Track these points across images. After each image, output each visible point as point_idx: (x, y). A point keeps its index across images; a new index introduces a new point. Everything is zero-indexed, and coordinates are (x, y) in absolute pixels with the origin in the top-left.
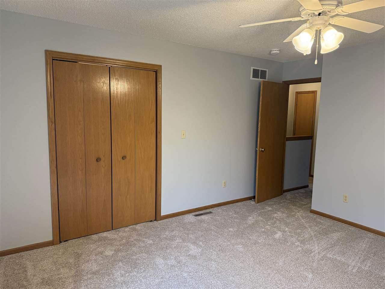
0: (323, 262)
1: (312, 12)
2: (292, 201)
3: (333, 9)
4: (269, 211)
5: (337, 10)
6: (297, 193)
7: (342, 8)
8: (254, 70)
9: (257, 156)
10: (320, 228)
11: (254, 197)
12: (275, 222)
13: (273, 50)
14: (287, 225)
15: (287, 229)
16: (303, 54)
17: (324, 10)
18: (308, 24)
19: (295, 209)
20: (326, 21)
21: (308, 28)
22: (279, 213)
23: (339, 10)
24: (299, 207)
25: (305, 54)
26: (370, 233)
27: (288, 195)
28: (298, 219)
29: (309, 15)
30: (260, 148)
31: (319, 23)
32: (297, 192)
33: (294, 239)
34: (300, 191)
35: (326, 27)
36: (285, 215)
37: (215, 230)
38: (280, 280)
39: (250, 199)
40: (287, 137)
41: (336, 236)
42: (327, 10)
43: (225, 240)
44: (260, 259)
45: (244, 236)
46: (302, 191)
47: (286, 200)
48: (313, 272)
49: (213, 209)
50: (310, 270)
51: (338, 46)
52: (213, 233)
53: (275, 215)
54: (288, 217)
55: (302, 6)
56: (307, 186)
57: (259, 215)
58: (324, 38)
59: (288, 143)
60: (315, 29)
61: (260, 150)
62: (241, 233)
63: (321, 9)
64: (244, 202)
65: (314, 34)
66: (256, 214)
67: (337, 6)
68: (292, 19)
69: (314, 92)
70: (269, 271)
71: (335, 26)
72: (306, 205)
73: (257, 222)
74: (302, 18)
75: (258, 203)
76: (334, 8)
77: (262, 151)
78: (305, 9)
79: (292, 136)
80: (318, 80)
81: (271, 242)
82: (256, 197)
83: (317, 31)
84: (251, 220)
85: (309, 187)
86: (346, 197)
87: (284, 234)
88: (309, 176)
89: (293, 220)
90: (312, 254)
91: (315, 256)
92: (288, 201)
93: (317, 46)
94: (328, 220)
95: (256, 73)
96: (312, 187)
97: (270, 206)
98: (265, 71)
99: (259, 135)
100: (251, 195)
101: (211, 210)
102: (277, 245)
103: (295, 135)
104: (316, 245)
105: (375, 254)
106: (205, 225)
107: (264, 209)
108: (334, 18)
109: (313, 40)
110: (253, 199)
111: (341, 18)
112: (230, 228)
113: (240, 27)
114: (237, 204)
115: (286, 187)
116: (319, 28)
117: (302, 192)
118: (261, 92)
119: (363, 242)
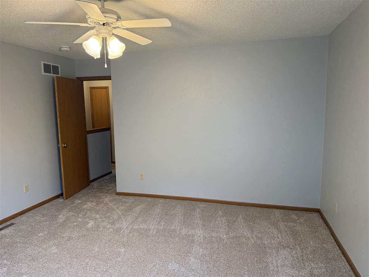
0: (131, 235)
1: (96, 21)
2: (99, 189)
3: (114, 22)
4: (79, 204)
5: (118, 23)
6: (103, 181)
7: (121, 23)
8: (44, 64)
9: (60, 152)
10: (126, 206)
11: (62, 195)
12: (86, 213)
13: (63, 47)
14: (97, 212)
15: (98, 216)
16: (94, 57)
17: (107, 21)
18: (95, 31)
19: (102, 196)
20: (110, 31)
21: (95, 35)
22: (88, 203)
23: (119, 24)
24: (106, 193)
25: (95, 58)
26: (162, 199)
27: (95, 184)
28: (107, 204)
29: (95, 23)
30: (62, 144)
31: (104, 32)
32: (103, 179)
33: (105, 224)
34: (105, 178)
35: (111, 36)
36: (94, 204)
37: (21, 241)
38: (97, 264)
39: (57, 197)
40: (87, 130)
41: (138, 209)
42: (109, 22)
43: (36, 248)
44: (76, 252)
45: (56, 236)
46: (107, 177)
47: (93, 189)
48: (124, 246)
49: (15, 219)
50: (122, 245)
51: (122, 54)
52: (19, 245)
53: (85, 206)
54: (97, 204)
55: (87, 14)
56: (111, 173)
57: (69, 211)
58: (110, 45)
59: (89, 136)
60: (102, 36)
61: (62, 146)
62: (52, 234)
63: (105, 21)
64: (52, 202)
65: (102, 41)
66: (66, 210)
67: (117, 20)
68: (80, 24)
69: (106, 88)
70: (87, 260)
71: (117, 36)
72: (112, 189)
73: (68, 218)
74: (89, 24)
75: (66, 199)
76: (116, 21)
77: (65, 146)
78: (90, 17)
79: (92, 129)
80: (108, 78)
81: (84, 233)
82: (64, 194)
83: (103, 38)
84: (61, 218)
85: (112, 173)
86: (142, 175)
87: (96, 221)
88: (112, 163)
89: (102, 206)
90: (122, 231)
91: (124, 232)
92: (96, 190)
93: (105, 52)
94: (131, 198)
95: (47, 68)
96: (115, 173)
97: (79, 199)
98: (57, 67)
99: (59, 131)
100: (59, 193)
101: (13, 221)
102: (91, 234)
103: (94, 128)
104: (124, 222)
105: (166, 214)
106: (8, 240)
107: (73, 204)
108: (116, 29)
109: (101, 46)
110: (61, 197)
111: (121, 30)
112: (40, 233)
113: (25, 22)
114: (43, 206)
115: (92, 178)
116: (105, 36)
117: (107, 179)
118: (55, 88)
119: (158, 207)
